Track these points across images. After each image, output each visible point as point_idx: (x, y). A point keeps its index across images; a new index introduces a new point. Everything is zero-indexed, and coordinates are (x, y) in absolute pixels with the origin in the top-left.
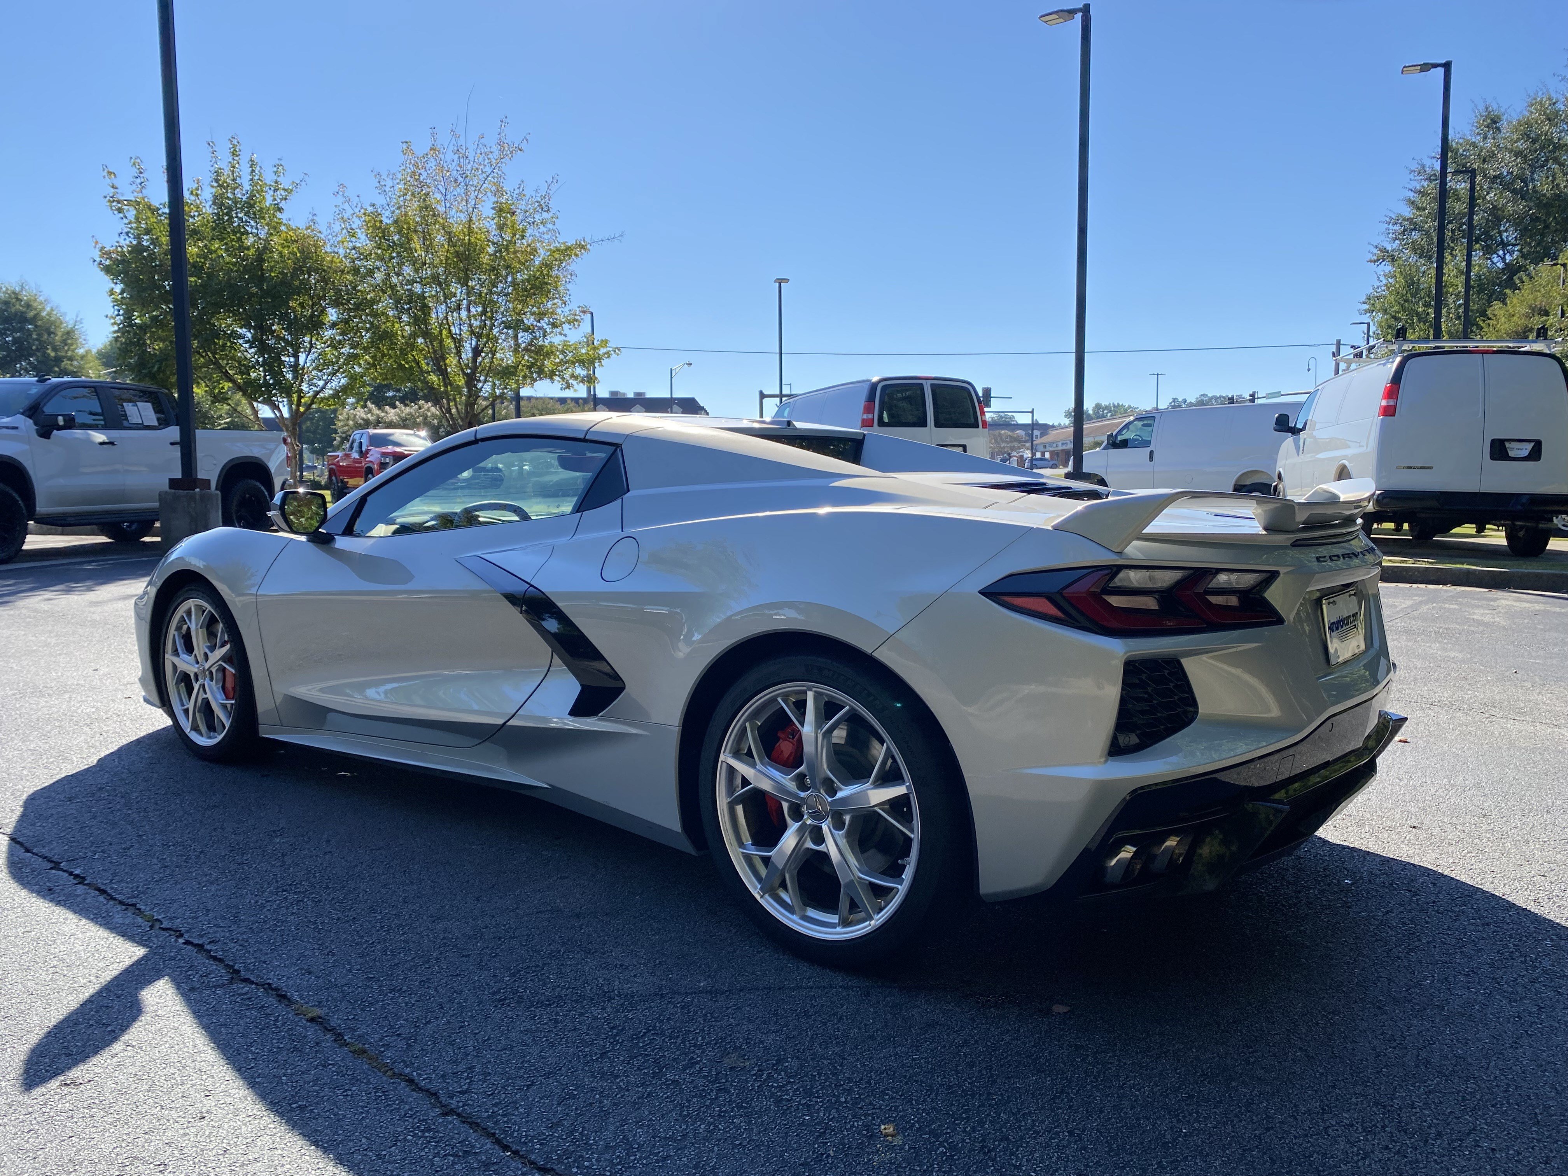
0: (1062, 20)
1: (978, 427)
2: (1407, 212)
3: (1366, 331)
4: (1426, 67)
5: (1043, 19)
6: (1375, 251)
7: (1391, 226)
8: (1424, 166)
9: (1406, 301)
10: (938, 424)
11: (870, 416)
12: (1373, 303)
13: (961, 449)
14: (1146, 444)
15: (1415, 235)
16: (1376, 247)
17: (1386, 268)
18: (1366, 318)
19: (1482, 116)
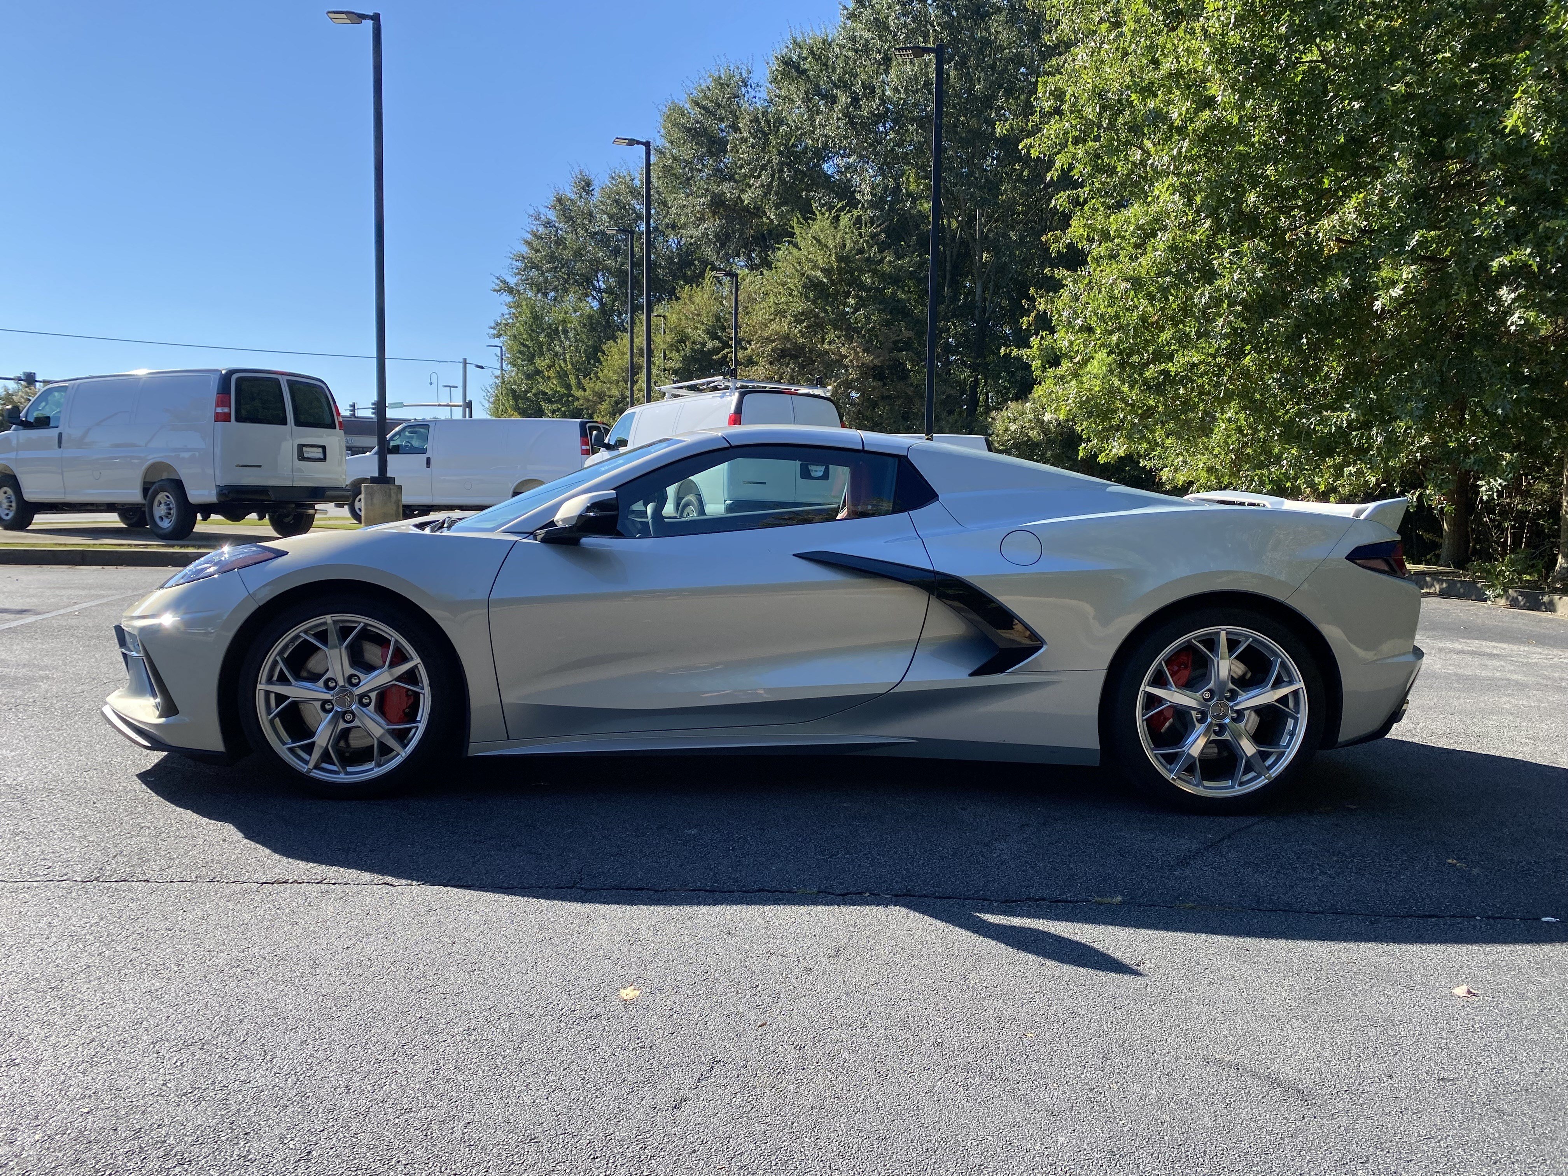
0: (348, 21)
1: (335, 428)
2: (525, 250)
3: (499, 354)
4: (632, 142)
5: (332, 15)
6: (497, 281)
7: (514, 262)
8: (539, 213)
9: (533, 331)
10: (298, 423)
11: (226, 410)
12: (500, 329)
13: (320, 450)
14: (424, 451)
15: (534, 273)
16: (498, 278)
17: (508, 298)
18: (497, 342)
19: (577, 178)
